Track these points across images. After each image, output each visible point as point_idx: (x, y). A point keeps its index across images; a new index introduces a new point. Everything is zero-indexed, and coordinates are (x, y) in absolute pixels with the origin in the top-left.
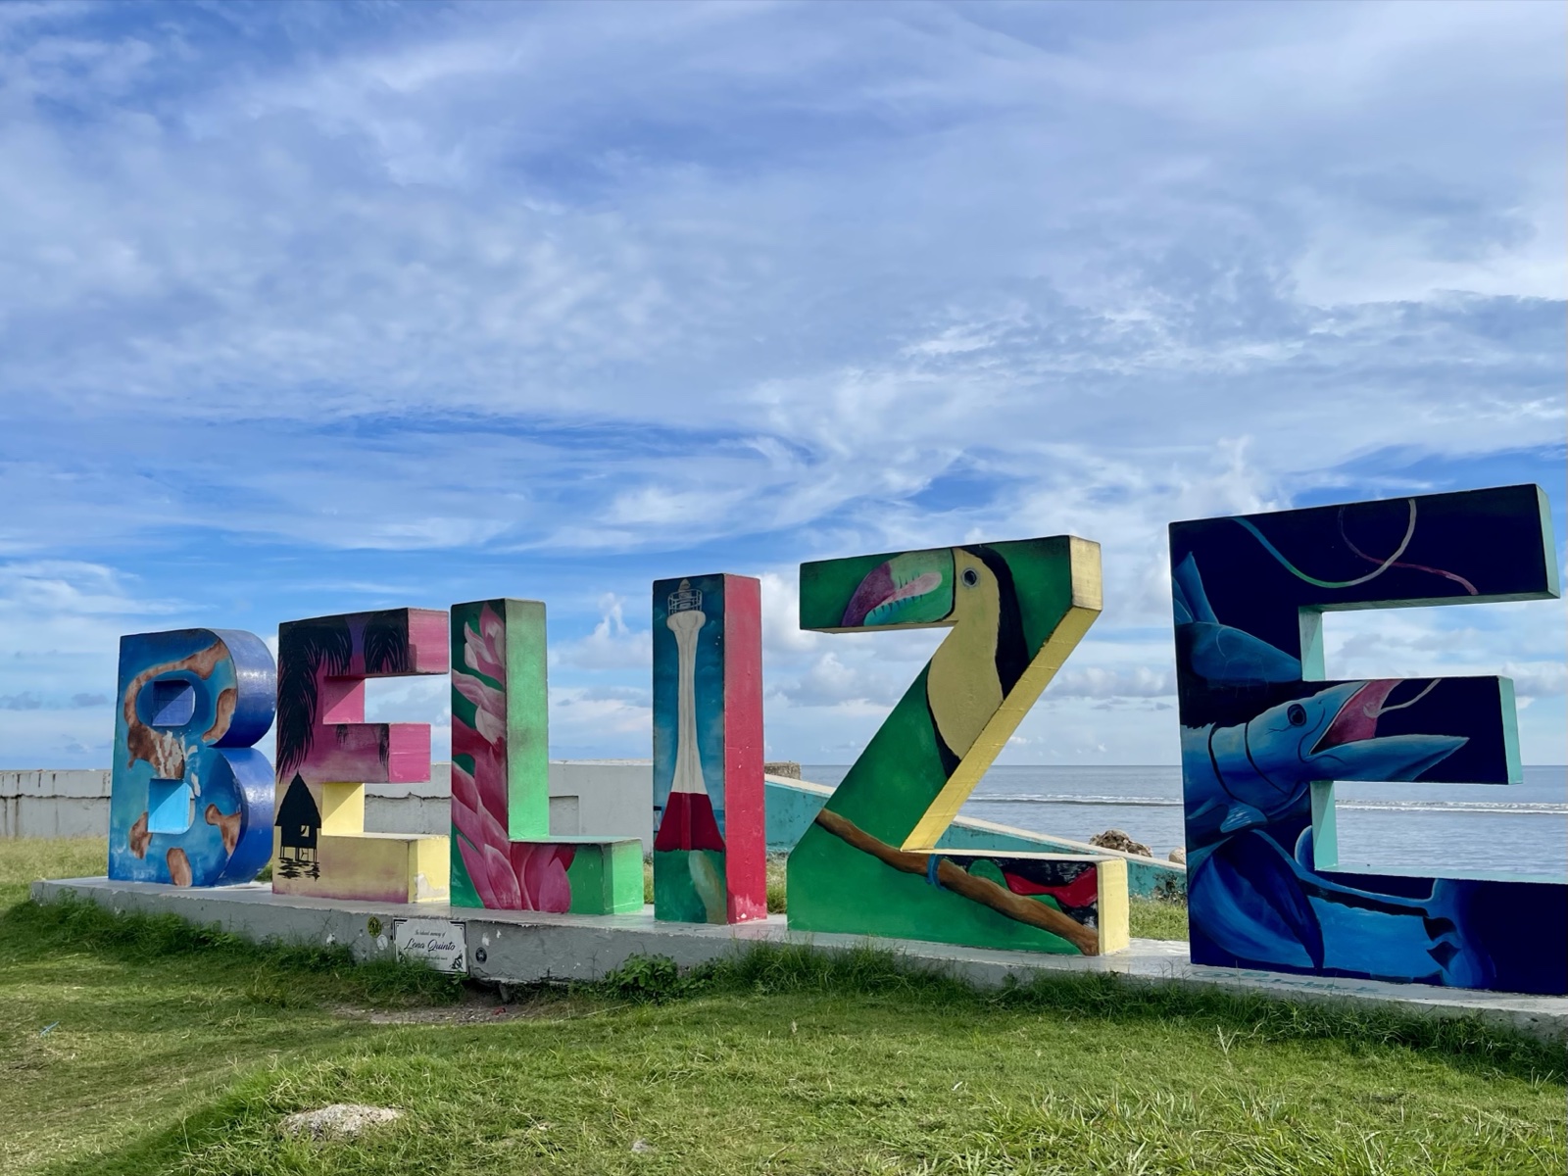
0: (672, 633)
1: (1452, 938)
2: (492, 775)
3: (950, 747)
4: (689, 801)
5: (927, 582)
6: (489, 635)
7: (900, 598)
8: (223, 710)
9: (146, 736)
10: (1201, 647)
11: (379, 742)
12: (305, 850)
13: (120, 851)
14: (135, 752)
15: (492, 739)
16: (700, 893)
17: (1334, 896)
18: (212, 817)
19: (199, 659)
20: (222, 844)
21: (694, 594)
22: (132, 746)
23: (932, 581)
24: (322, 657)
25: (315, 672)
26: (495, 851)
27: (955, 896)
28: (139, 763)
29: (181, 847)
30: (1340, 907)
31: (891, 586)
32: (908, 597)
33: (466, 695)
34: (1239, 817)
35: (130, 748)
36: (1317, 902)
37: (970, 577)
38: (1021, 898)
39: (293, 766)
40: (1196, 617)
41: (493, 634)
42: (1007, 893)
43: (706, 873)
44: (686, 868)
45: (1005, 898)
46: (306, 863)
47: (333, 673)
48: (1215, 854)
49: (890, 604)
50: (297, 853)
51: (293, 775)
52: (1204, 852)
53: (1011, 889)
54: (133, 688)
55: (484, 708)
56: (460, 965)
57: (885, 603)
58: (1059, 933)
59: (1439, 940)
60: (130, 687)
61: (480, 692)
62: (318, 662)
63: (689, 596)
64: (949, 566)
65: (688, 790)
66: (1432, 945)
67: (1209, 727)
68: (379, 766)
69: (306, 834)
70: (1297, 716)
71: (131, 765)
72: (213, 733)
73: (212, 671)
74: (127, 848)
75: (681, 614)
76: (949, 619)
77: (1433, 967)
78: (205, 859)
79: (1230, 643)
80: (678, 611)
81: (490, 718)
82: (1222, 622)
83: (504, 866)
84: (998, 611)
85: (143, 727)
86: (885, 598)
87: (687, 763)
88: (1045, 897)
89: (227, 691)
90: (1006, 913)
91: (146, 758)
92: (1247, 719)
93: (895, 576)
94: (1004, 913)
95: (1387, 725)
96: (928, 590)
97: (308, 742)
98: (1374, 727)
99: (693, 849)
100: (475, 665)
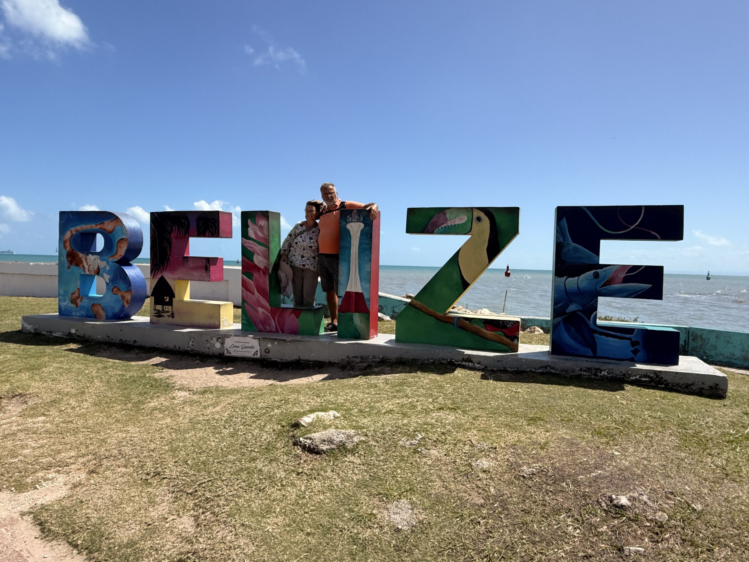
0: (349, 231)
1: (638, 347)
2: (261, 281)
3: (466, 279)
4: (354, 295)
5: (461, 220)
6: (260, 225)
7: (449, 224)
8: (120, 247)
9: (77, 256)
10: (565, 250)
11: (205, 264)
12: (167, 307)
13: (65, 304)
14: (71, 263)
15: (262, 267)
16: (358, 328)
17: (602, 334)
18: (116, 292)
19: (106, 224)
20: (121, 303)
21: (359, 216)
22: (69, 259)
23: (463, 219)
24: (174, 228)
25: (170, 233)
26: (263, 310)
27: (464, 331)
28: (73, 267)
29: (99, 303)
30: (603, 337)
31: (446, 220)
32: (453, 224)
33: (249, 248)
34: (572, 308)
35: (68, 261)
36: (596, 335)
37: (479, 219)
38: (490, 332)
39: (160, 272)
40: (564, 240)
41: (262, 224)
42: (484, 330)
43: (361, 321)
44: (352, 319)
45: (483, 332)
46: (168, 312)
47: (180, 235)
48: (563, 320)
49: (445, 227)
50: (163, 308)
51: (160, 276)
52: (559, 319)
53: (487, 330)
54: (68, 235)
55: (258, 254)
56: (257, 354)
57: (443, 226)
58: (503, 344)
59: (635, 348)
60: (66, 234)
61: (256, 248)
62: (172, 230)
63: (357, 217)
64: (470, 214)
65: (354, 290)
66: (632, 349)
67: (565, 277)
68: (205, 274)
69: (167, 300)
70: (596, 275)
71: (69, 268)
72: (115, 256)
73: (113, 230)
74: (68, 303)
75: (352, 224)
76: (469, 233)
77: (632, 355)
78: (113, 308)
79: (576, 250)
80: (352, 222)
81: (261, 258)
82: (573, 242)
83: (268, 316)
84: (489, 232)
85: (75, 252)
86: (443, 224)
87: (353, 280)
88: (499, 332)
89: (122, 239)
90: (484, 337)
91: (77, 265)
92: (579, 275)
93: (448, 216)
94: (483, 337)
95: (626, 280)
96: (461, 222)
97: (167, 263)
98: (622, 280)
99: (355, 312)
100: (253, 237)
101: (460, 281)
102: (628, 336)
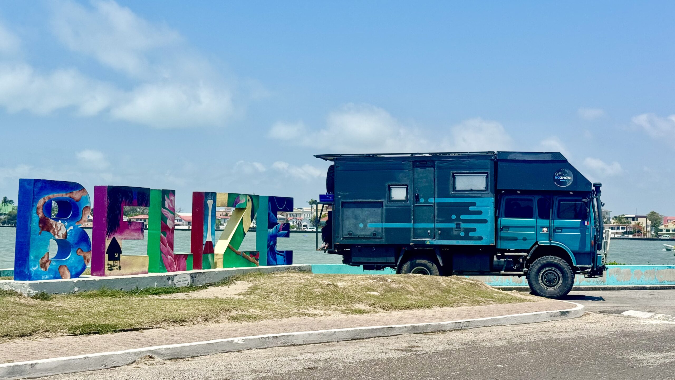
0: (208, 204)
2: (170, 237)
3: (245, 232)
4: (209, 243)
5: (244, 200)
6: (171, 199)
7: (240, 203)
8: (84, 214)
9: (48, 222)
11: (141, 227)
12: (116, 261)
13: (35, 269)
14: (42, 228)
15: (171, 228)
16: (210, 263)
18: (79, 253)
20: (83, 262)
21: (212, 196)
22: (41, 225)
26: (170, 257)
28: (45, 233)
29: (65, 264)
33: (165, 215)
39: (113, 234)
43: (211, 258)
44: (208, 258)
46: (117, 266)
50: (114, 263)
51: (112, 237)
54: (41, 202)
55: (169, 219)
56: (188, 284)
61: (169, 215)
62: (122, 201)
64: (246, 198)
68: (140, 234)
69: (117, 256)
71: (40, 233)
72: (80, 222)
73: (80, 199)
74: (38, 267)
76: (246, 208)
78: (76, 268)
79: (272, 216)
80: (209, 200)
81: (171, 222)
83: (172, 261)
84: (251, 207)
85: (46, 218)
87: (209, 234)
89: (86, 207)
91: (48, 230)
93: (240, 198)
96: (244, 202)
97: (118, 226)
99: (209, 253)
100: (167, 207)
101: (243, 233)
102: (283, 254)
